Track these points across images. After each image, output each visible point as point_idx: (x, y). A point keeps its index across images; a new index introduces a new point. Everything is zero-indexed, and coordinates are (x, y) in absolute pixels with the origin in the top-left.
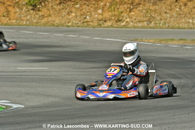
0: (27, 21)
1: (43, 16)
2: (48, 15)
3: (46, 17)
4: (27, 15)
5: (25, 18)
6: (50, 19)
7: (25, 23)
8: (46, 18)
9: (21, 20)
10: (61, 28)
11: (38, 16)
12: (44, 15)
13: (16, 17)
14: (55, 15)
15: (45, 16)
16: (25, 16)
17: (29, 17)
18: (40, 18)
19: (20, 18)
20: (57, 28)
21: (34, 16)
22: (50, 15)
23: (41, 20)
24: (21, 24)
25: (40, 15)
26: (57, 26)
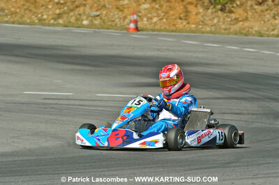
0: (212, 26)
1: (237, 20)
2: (244, 18)
3: (241, 21)
4: (214, 18)
5: (210, 22)
6: (246, 24)
7: (208, 29)
8: (241, 23)
9: (205, 24)
10: (250, 37)
11: (229, 20)
12: (238, 18)
13: (197, 20)
14: (254, 18)
15: (240, 19)
16: (210, 20)
17: (215, 21)
18: (232, 23)
19: (203, 22)
20: (246, 37)
21: (224, 19)
22: (247, 19)
23: (233, 25)
24: (203, 30)
25: (233, 18)
26: (246, 35)
